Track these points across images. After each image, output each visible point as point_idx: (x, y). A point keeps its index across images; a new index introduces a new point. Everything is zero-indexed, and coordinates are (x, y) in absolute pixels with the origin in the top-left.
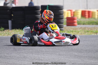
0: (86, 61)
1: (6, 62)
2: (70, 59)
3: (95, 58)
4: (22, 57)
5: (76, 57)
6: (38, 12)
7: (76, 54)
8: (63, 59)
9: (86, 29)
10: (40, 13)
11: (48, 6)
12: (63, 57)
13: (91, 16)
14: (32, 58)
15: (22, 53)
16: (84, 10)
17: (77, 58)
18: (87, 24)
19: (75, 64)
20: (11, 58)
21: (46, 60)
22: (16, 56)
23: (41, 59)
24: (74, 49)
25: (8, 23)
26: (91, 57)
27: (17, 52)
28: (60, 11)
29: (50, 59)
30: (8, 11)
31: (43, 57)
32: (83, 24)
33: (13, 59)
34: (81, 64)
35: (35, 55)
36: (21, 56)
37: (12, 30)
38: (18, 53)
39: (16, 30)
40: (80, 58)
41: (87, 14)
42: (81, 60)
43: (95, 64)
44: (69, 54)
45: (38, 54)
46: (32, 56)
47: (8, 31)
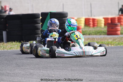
0: (104, 77)
1: (11, 80)
2: (85, 76)
3: (115, 73)
4: (28, 73)
5: (92, 72)
6: (38, 20)
7: (92, 69)
8: (77, 76)
9: (95, 39)
10: (40, 21)
11: (49, 13)
12: (77, 73)
13: (96, 24)
14: (41, 75)
15: (27, 69)
16: (87, 17)
17: (94, 73)
18: (93, 35)
19: (93, 80)
20: (15, 75)
21: (57, 76)
22: (21, 72)
23: (51, 75)
24: (88, 64)
25: (2, 35)
26: (110, 72)
27: (21, 68)
28: (64, 18)
29: (62, 75)
30: (2, 20)
31: (53, 73)
32: (89, 34)
33: (18, 76)
34: (99, 80)
35: (44, 72)
36: (26, 72)
37: (8, 43)
38: (23, 69)
39: (12, 42)
40: (97, 73)
41: (91, 23)
42: (99, 76)
43: (116, 80)
44: (82, 69)
45: (47, 70)
46: (40, 73)
47: (3, 44)
